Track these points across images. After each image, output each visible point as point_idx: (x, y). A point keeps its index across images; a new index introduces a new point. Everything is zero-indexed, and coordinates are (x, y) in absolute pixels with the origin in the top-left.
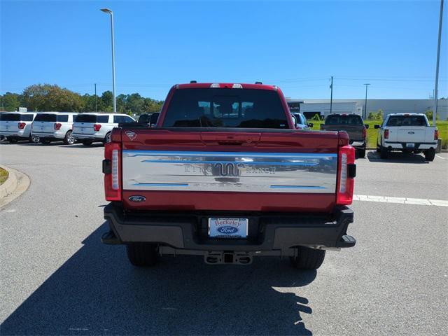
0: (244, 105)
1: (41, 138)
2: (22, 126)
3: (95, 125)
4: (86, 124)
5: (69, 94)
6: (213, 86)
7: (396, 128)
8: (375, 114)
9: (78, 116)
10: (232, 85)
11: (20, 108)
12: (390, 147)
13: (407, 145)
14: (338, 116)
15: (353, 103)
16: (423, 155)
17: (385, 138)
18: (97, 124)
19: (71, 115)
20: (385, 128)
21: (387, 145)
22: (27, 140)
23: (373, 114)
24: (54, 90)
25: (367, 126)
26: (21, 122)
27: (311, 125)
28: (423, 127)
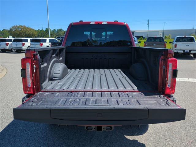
0: (109, 33)
1: (16, 50)
2: (7, 44)
3: (40, 44)
4: (36, 43)
5: (30, 29)
6: (92, 23)
7: (180, 43)
8: (167, 36)
9: (32, 39)
10: (102, 22)
11: (9, 36)
12: (177, 52)
13: (185, 51)
14: (153, 38)
15: (158, 32)
16: (192, 55)
17: (175, 48)
18: (41, 43)
19: (29, 39)
20: (175, 43)
21: (176, 51)
22: (10, 51)
23: (167, 37)
24: (23, 28)
25: (166, 42)
26: (7, 43)
27: (140, 42)
28: (193, 42)
